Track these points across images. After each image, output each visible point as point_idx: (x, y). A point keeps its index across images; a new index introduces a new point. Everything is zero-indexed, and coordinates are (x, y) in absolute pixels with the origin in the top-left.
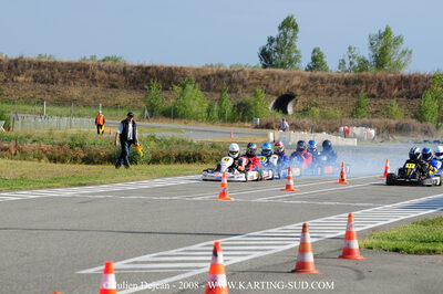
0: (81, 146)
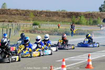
0: (56, 31)
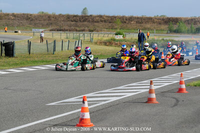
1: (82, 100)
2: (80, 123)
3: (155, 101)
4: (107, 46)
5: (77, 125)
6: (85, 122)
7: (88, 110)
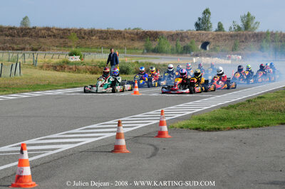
1: (19, 149)
2: (16, 182)
3: (125, 150)
4: (58, 71)
5: (13, 185)
6: (24, 180)
7: (28, 164)
